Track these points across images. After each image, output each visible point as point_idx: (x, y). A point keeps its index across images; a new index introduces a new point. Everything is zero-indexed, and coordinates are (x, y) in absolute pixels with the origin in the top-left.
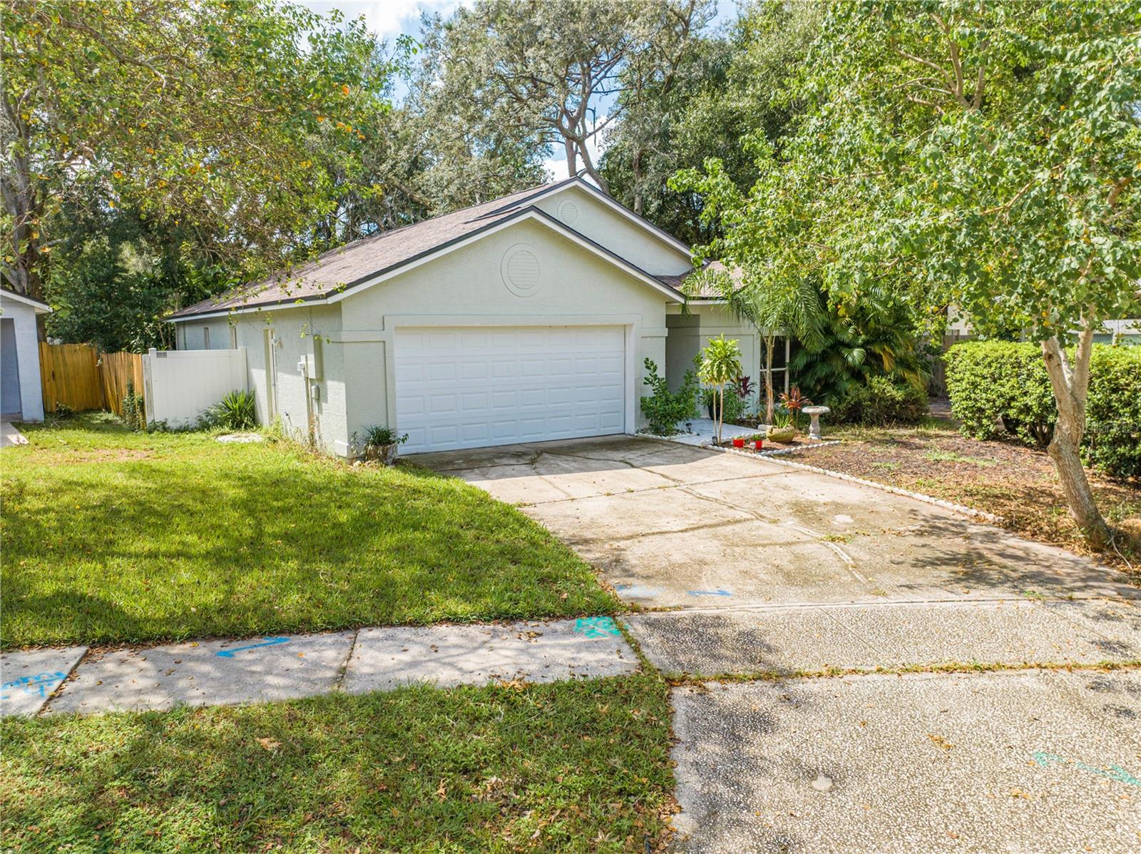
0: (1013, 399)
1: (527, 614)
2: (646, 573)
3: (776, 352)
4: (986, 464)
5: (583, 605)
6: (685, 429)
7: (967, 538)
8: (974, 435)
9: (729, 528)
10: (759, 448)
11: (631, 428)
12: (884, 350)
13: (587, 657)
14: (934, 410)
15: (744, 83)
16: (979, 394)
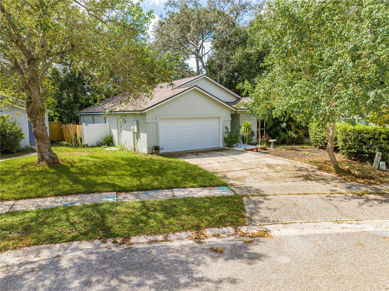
0: (325, 137)
1: (208, 186)
2: (232, 179)
3: (261, 124)
4: (318, 155)
5: (220, 184)
6: (236, 146)
7: (308, 171)
8: (316, 147)
9: (251, 170)
10: (257, 151)
11: (221, 146)
12: (292, 124)
13: (223, 193)
14: (306, 140)
15: (252, 45)
16: (317, 136)
